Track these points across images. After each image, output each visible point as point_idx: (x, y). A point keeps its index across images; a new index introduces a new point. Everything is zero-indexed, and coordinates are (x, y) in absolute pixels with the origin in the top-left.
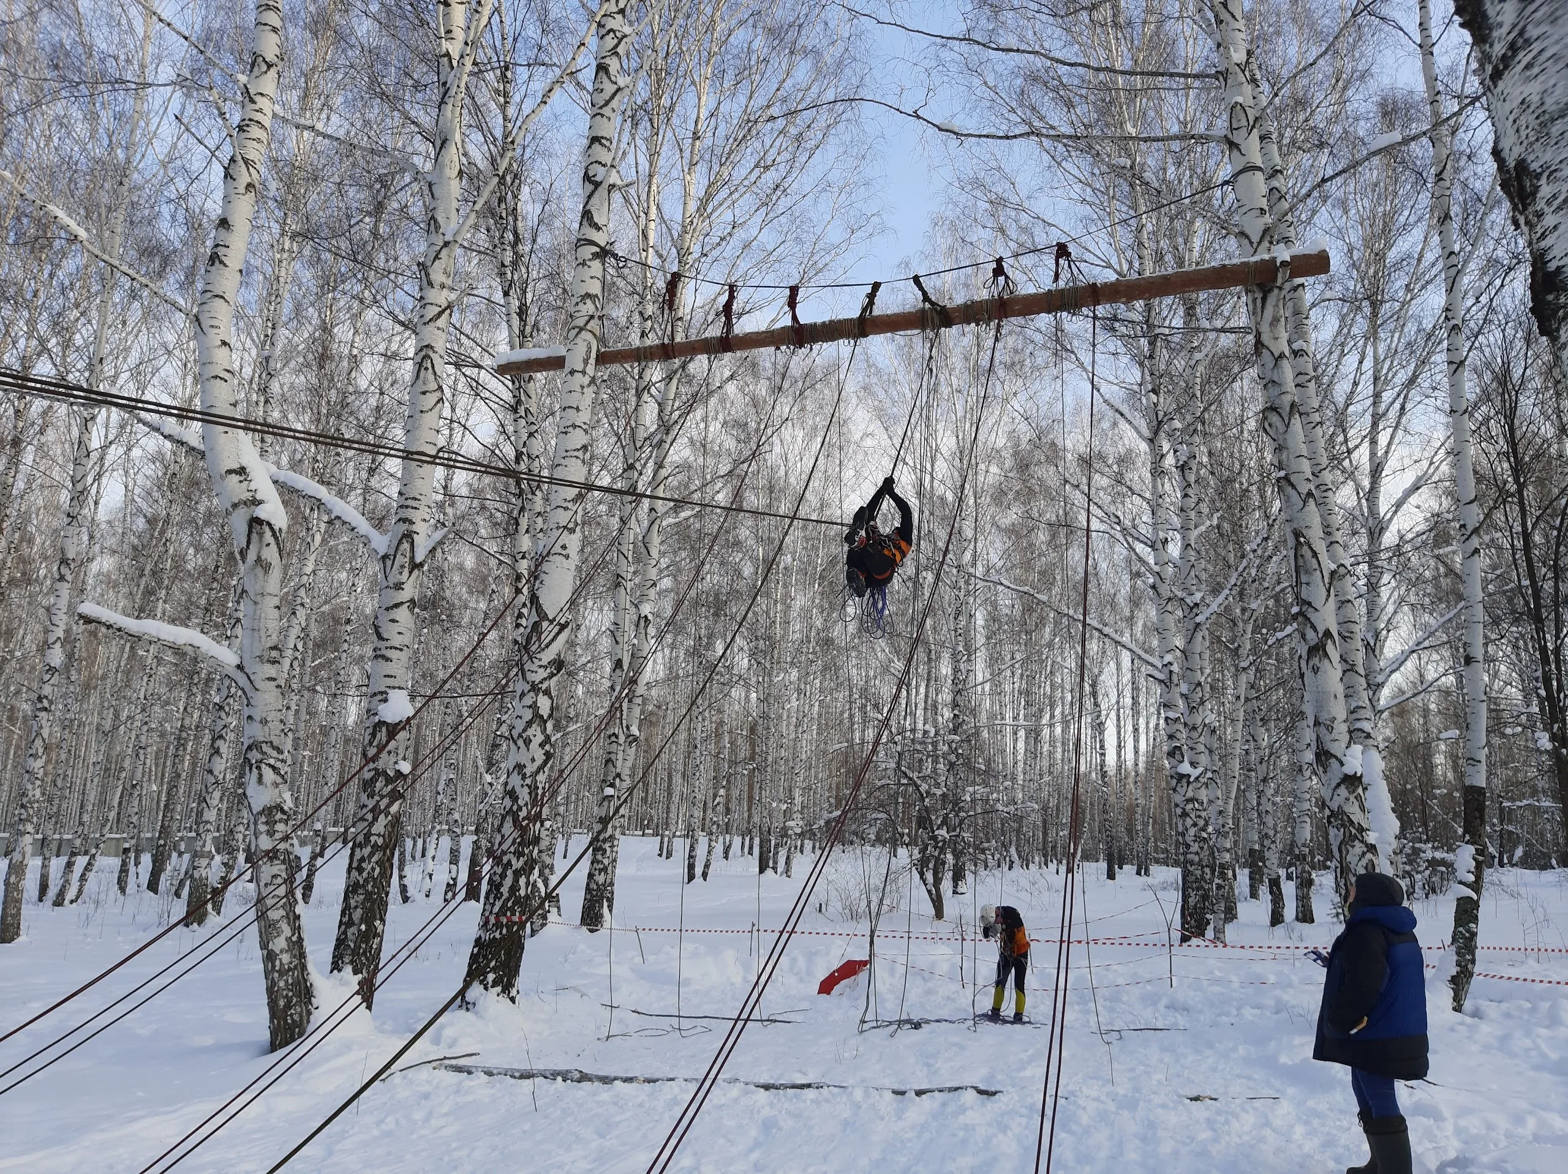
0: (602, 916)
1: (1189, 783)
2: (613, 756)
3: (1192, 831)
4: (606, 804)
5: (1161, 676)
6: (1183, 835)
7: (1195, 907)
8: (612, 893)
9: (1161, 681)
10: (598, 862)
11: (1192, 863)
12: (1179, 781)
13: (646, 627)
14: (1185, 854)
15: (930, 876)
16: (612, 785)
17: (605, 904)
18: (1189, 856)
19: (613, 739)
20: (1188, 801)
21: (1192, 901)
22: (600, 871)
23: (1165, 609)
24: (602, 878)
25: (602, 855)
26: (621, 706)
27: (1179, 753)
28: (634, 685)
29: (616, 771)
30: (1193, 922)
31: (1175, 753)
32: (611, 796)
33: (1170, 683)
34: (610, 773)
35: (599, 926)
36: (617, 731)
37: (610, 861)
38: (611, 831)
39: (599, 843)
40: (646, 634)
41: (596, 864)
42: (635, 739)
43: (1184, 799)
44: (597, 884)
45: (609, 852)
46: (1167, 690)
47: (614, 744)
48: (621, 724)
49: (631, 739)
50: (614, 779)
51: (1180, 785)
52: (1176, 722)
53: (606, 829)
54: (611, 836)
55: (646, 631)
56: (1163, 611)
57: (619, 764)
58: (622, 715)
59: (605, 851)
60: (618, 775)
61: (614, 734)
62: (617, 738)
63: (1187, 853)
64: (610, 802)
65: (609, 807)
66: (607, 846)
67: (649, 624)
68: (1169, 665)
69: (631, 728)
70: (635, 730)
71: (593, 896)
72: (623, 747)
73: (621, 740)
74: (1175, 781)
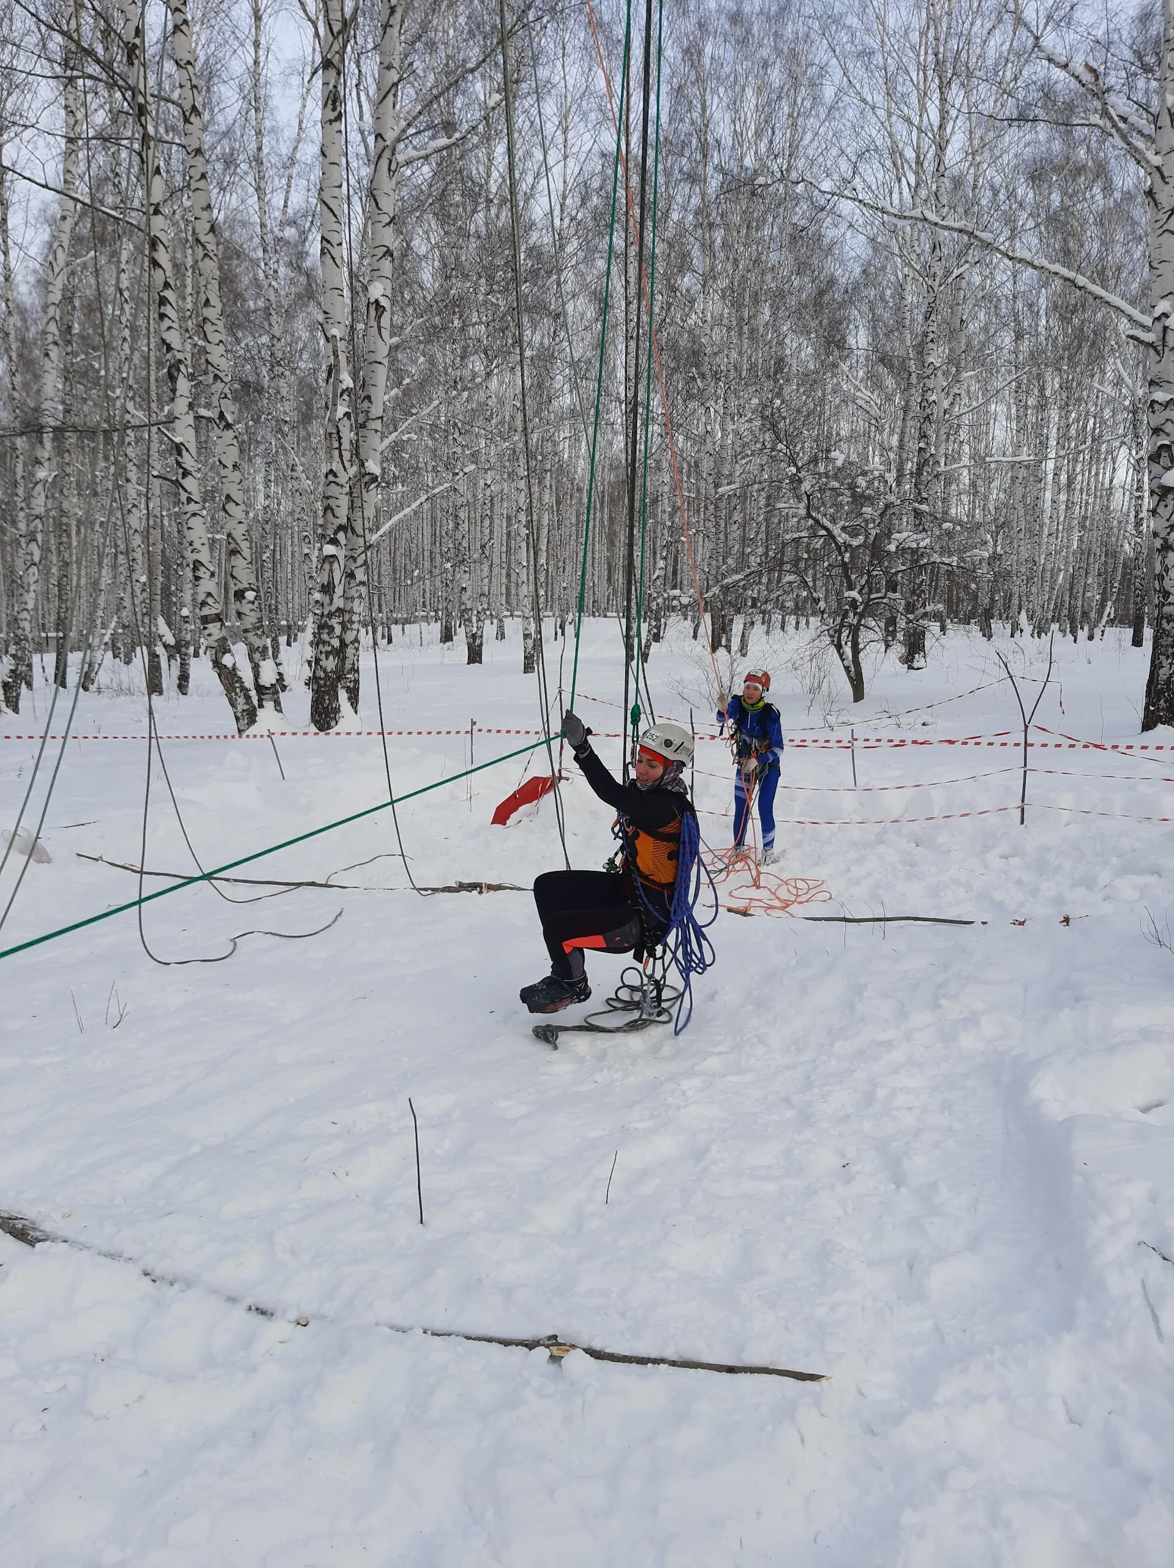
0: (337, 710)
2: (331, 502)
4: (327, 566)
5: (1149, 337)
6: (1160, 577)
7: (1167, 682)
8: (357, 681)
9: (1150, 345)
10: (324, 643)
13: (379, 318)
14: (1160, 606)
15: (848, 651)
16: (334, 542)
17: (343, 695)
18: (1166, 609)
19: (331, 478)
20: (1173, 527)
21: (1164, 673)
22: (328, 654)
23: (1166, 227)
24: (330, 664)
25: (328, 634)
26: (338, 432)
27: (1166, 454)
28: (366, 403)
29: (337, 522)
30: (1162, 702)
31: (1160, 456)
32: (332, 556)
33: (1164, 345)
34: (329, 526)
35: (333, 723)
36: (336, 466)
37: (347, 642)
38: (339, 602)
39: (324, 619)
40: (379, 328)
41: (321, 646)
42: (374, 479)
43: (1167, 524)
44: (325, 671)
45: (338, 630)
46: (1158, 358)
47: (333, 485)
48: (341, 456)
49: (367, 478)
50: (335, 533)
51: (1162, 503)
52: (1166, 407)
53: (331, 600)
54: (339, 609)
55: (379, 323)
56: (1162, 230)
57: (343, 513)
58: (340, 444)
59: (331, 629)
60: (341, 528)
61: (331, 471)
62: (335, 476)
63: (1164, 605)
64: (331, 564)
65: (331, 571)
66: (334, 622)
67: (383, 313)
68: (1163, 318)
69: (366, 464)
70: (373, 467)
71: (319, 686)
72: (348, 489)
73: (343, 478)
74: (1156, 498)
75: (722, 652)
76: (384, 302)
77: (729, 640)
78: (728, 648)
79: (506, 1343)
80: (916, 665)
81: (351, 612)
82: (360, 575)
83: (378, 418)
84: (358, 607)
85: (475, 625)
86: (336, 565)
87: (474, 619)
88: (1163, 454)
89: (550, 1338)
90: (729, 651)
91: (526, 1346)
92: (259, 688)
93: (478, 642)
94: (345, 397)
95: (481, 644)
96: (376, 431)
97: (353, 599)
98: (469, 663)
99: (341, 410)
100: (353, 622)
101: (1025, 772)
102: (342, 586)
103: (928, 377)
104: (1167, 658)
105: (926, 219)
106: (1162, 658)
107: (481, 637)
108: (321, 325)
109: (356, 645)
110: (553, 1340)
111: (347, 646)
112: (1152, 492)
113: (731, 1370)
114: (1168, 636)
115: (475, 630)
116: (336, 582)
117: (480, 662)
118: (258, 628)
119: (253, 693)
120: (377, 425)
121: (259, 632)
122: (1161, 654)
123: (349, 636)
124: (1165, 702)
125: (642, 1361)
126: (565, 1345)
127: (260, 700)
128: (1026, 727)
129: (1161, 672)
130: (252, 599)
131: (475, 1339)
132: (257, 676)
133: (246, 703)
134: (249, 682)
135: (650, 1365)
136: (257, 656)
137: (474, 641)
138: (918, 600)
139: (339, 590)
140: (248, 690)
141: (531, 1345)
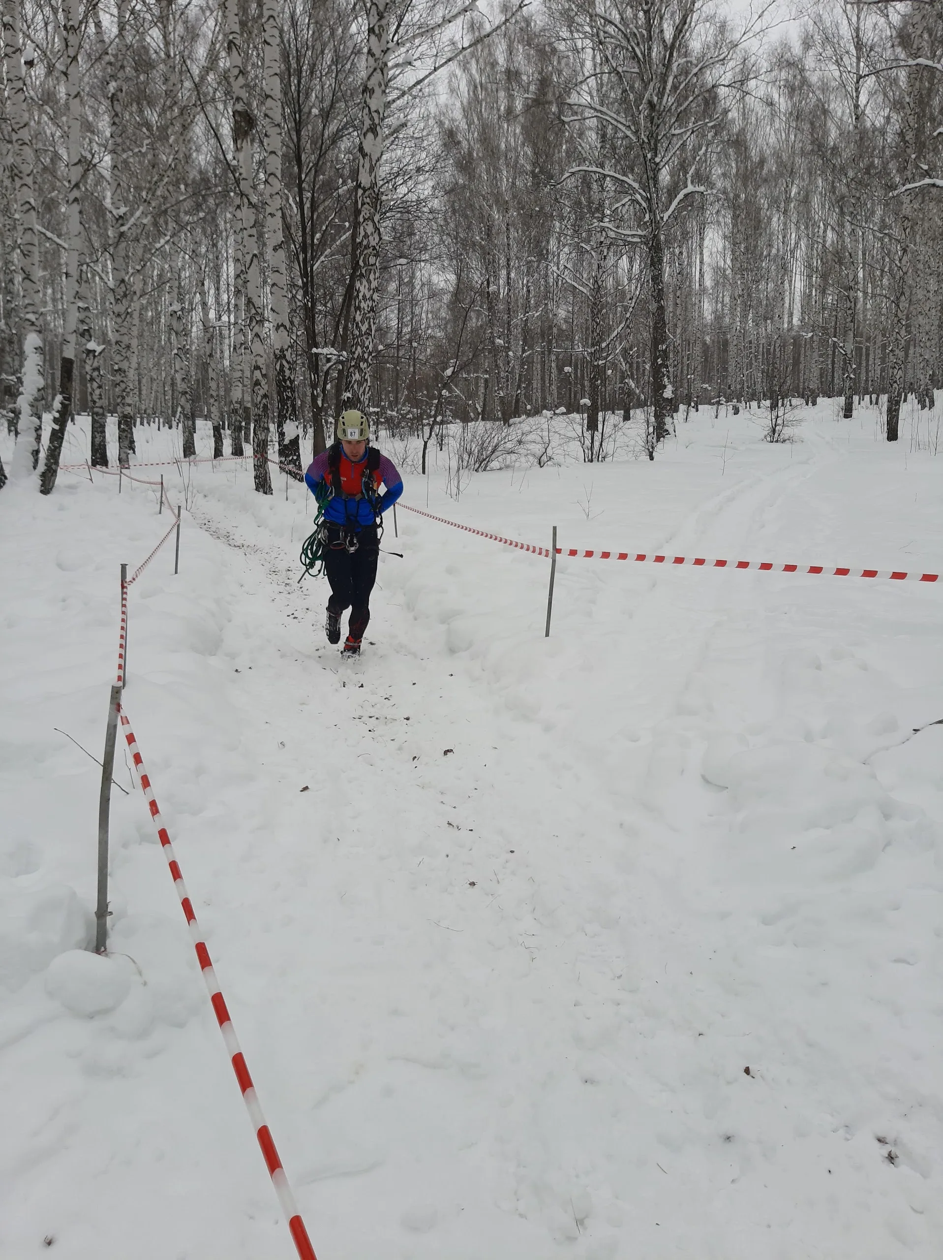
1: (94, 356)
12: (87, 355)
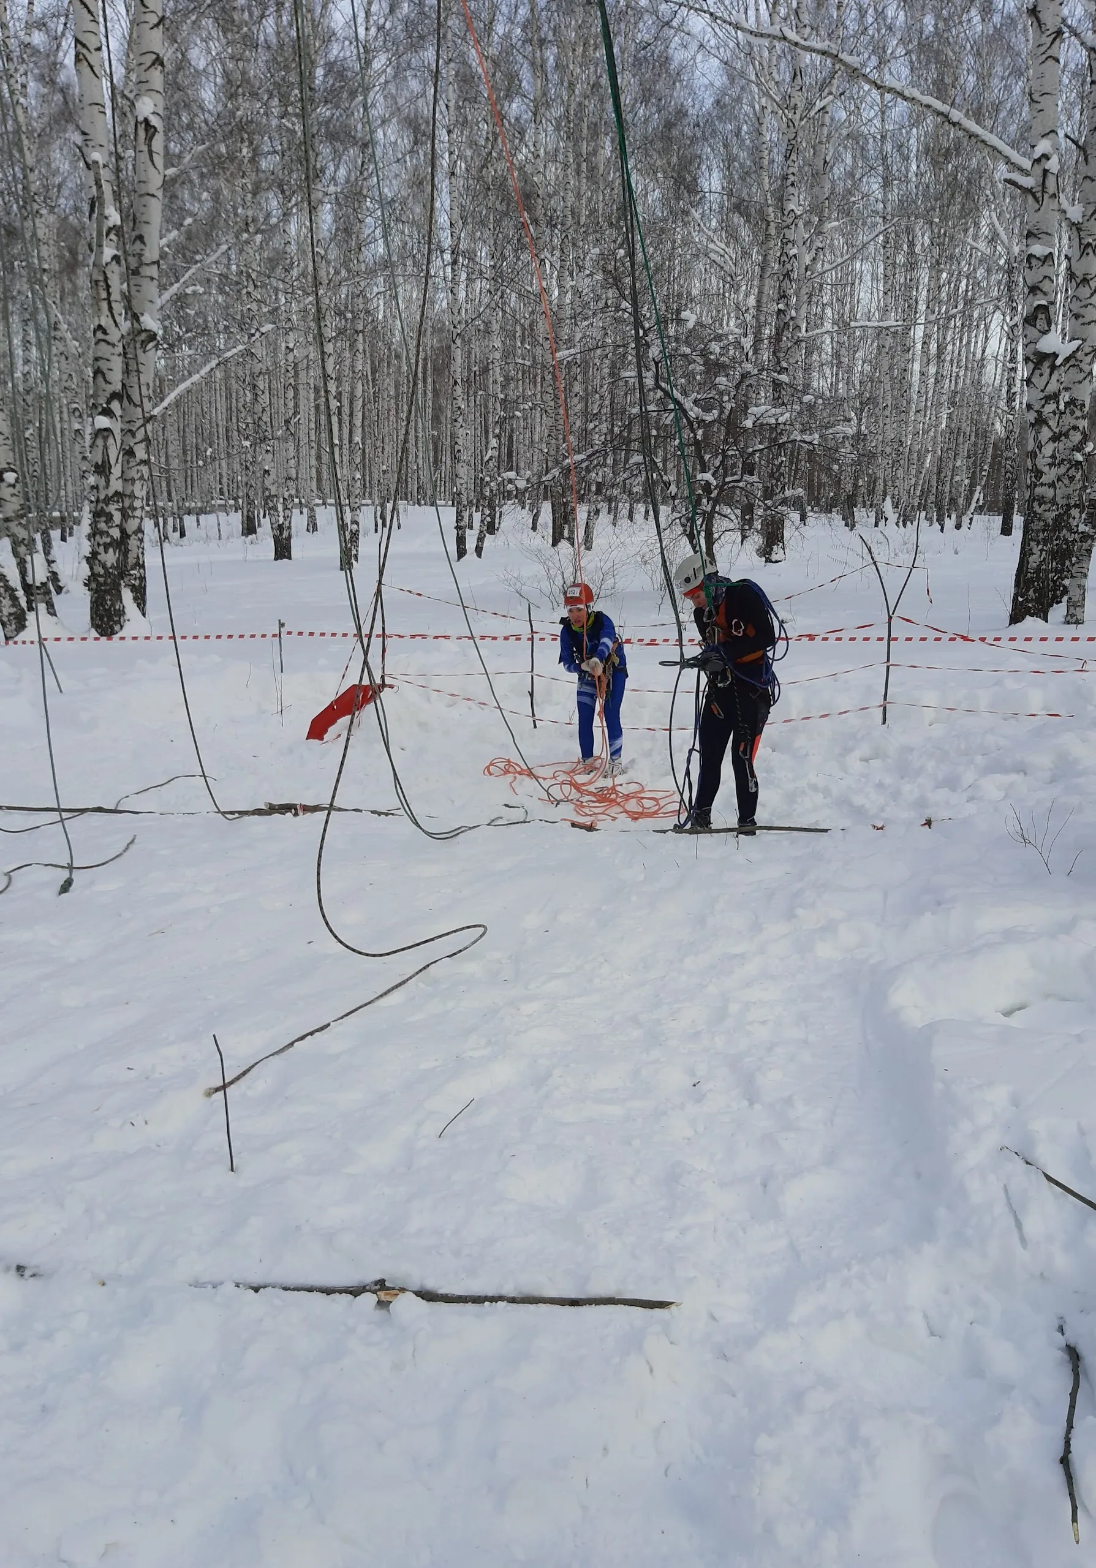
0: (121, 613)
2: (102, 364)
3: (1048, 450)
4: (100, 442)
5: (1028, 182)
6: (1033, 455)
7: (1038, 570)
8: (143, 579)
9: (1028, 191)
10: (102, 533)
11: (1041, 501)
13: (149, 141)
14: (1032, 487)
15: (702, 541)
16: (107, 412)
17: (127, 595)
18: (1039, 490)
19: (100, 335)
20: (1048, 399)
21: (1034, 560)
22: (107, 547)
23: (1049, 53)
24: (110, 558)
25: (106, 522)
26: (106, 279)
27: (1043, 316)
28: (138, 245)
29: (110, 389)
30: (1031, 592)
31: (1036, 318)
32: (106, 430)
33: (1043, 192)
34: (100, 393)
35: (117, 628)
36: (105, 321)
37: (129, 532)
38: (116, 485)
39: (100, 505)
40: (151, 153)
41: (98, 537)
42: (152, 337)
43: (1042, 395)
44: (104, 566)
45: (117, 517)
46: (1037, 207)
47: (103, 343)
48: (110, 308)
49: (143, 336)
50: (108, 402)
51: (1038, 372)
52: (1044, 263)
53: (108, 482)
54: (117, 493)
55: (150, 146)
56: (1044, 57)
57: (116, 378)
58: (109, 294)
59: (109, 517)
60: (115, 396)
61: (100, 327)
62: (105, 332)
63: (1036, 486)
64: (105, 439)
65: (106, 447)
66: (113, 508)
67: (153, 135)
68: (1043, 160)
69: (142, 319)
70: (150, 322)
71: (99, 584)
72: (120, 349)
73: (114, 336)
74: (1031, 365)
75: (564, 544)
76: (155, 121)
77: (571, 532)
78: (571, 540)
79: (328, 1291)
80: (774, 557)
81: (132, 496)
82: (140, 453)
83: (154, 263)
84: (140, 490)
85: (281, 514)
86: (111, 441)
87: (280, 508)
88: (1040, 316)
89: (376, 1283)
90: (573, 544)
91: (351, 1293)
92: (27, 588)
93: (285, 534)
94: (112, 236)
95: (290, 537)
96: (152, 279)
97: (133, 480)
98: (276, 559)
99: (109, 252)
100: (135, 509)
101: (888, 667)
102: (119, 466)
103: (788, 227)
104: (1038, 545)
105: (785, 38)
106: (1033, 544)
107: (289, 528)
108: (79, 148)
109: (140, 535)
110: (381, 1285)
111: (129, 537)
112: (1027, 359)
113: (574, 1303)
114: (1039, 519)
115: (281, 520)
116: (113, 462)
117: (289, 558)
118: (22, 516)
119: (20, 593)
120: (153, 271)
121: (23, 522)
122: (1032, 540)
123: (132, 525)
124: (1035, 592)
125: (478, 1300)
126: (393, 1289)
127: (29, 602)
128: (890, 618)
129: (1031, 559)
130: (12, 481)
131: (294, 1290)
132: (23, 573)
133: (13, 606)
134: (15, 580)
135: (487, 1303)
136: (22, 549)
137: (281, 534)
138: (777, 485)
139: (116, 471)
140: (14, 590)
141: (355, 1292)
